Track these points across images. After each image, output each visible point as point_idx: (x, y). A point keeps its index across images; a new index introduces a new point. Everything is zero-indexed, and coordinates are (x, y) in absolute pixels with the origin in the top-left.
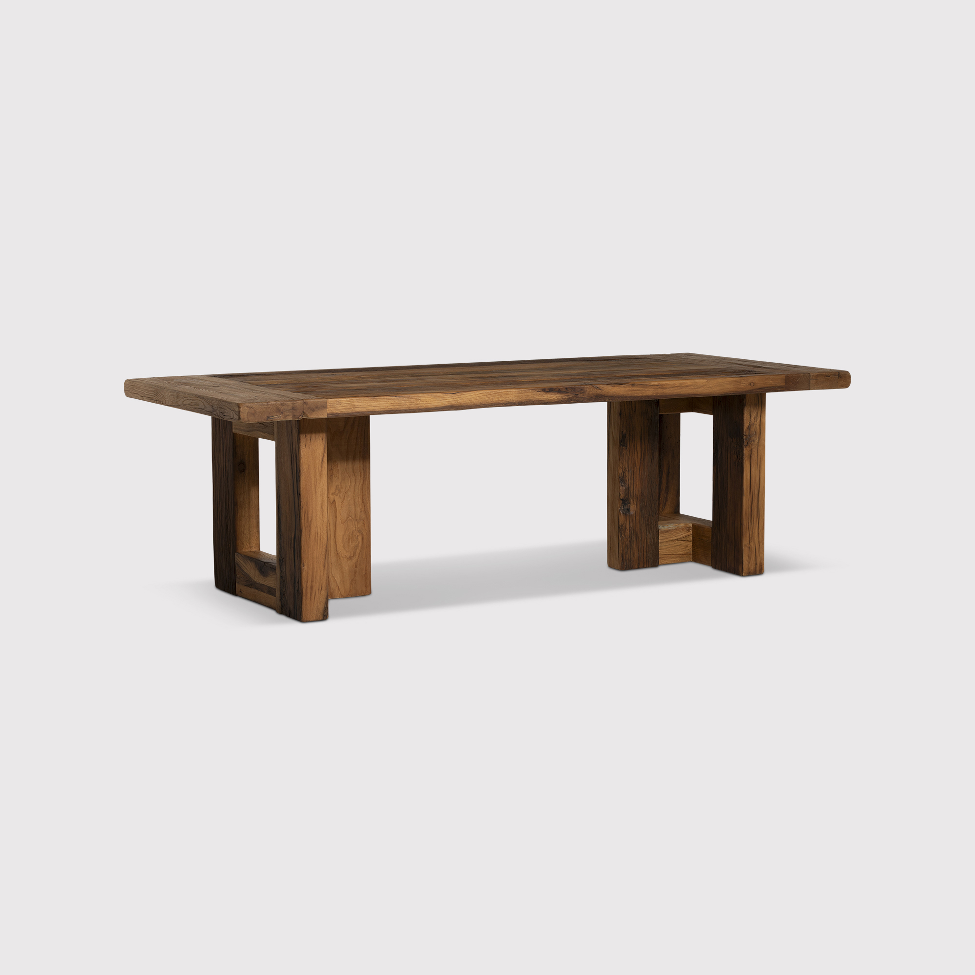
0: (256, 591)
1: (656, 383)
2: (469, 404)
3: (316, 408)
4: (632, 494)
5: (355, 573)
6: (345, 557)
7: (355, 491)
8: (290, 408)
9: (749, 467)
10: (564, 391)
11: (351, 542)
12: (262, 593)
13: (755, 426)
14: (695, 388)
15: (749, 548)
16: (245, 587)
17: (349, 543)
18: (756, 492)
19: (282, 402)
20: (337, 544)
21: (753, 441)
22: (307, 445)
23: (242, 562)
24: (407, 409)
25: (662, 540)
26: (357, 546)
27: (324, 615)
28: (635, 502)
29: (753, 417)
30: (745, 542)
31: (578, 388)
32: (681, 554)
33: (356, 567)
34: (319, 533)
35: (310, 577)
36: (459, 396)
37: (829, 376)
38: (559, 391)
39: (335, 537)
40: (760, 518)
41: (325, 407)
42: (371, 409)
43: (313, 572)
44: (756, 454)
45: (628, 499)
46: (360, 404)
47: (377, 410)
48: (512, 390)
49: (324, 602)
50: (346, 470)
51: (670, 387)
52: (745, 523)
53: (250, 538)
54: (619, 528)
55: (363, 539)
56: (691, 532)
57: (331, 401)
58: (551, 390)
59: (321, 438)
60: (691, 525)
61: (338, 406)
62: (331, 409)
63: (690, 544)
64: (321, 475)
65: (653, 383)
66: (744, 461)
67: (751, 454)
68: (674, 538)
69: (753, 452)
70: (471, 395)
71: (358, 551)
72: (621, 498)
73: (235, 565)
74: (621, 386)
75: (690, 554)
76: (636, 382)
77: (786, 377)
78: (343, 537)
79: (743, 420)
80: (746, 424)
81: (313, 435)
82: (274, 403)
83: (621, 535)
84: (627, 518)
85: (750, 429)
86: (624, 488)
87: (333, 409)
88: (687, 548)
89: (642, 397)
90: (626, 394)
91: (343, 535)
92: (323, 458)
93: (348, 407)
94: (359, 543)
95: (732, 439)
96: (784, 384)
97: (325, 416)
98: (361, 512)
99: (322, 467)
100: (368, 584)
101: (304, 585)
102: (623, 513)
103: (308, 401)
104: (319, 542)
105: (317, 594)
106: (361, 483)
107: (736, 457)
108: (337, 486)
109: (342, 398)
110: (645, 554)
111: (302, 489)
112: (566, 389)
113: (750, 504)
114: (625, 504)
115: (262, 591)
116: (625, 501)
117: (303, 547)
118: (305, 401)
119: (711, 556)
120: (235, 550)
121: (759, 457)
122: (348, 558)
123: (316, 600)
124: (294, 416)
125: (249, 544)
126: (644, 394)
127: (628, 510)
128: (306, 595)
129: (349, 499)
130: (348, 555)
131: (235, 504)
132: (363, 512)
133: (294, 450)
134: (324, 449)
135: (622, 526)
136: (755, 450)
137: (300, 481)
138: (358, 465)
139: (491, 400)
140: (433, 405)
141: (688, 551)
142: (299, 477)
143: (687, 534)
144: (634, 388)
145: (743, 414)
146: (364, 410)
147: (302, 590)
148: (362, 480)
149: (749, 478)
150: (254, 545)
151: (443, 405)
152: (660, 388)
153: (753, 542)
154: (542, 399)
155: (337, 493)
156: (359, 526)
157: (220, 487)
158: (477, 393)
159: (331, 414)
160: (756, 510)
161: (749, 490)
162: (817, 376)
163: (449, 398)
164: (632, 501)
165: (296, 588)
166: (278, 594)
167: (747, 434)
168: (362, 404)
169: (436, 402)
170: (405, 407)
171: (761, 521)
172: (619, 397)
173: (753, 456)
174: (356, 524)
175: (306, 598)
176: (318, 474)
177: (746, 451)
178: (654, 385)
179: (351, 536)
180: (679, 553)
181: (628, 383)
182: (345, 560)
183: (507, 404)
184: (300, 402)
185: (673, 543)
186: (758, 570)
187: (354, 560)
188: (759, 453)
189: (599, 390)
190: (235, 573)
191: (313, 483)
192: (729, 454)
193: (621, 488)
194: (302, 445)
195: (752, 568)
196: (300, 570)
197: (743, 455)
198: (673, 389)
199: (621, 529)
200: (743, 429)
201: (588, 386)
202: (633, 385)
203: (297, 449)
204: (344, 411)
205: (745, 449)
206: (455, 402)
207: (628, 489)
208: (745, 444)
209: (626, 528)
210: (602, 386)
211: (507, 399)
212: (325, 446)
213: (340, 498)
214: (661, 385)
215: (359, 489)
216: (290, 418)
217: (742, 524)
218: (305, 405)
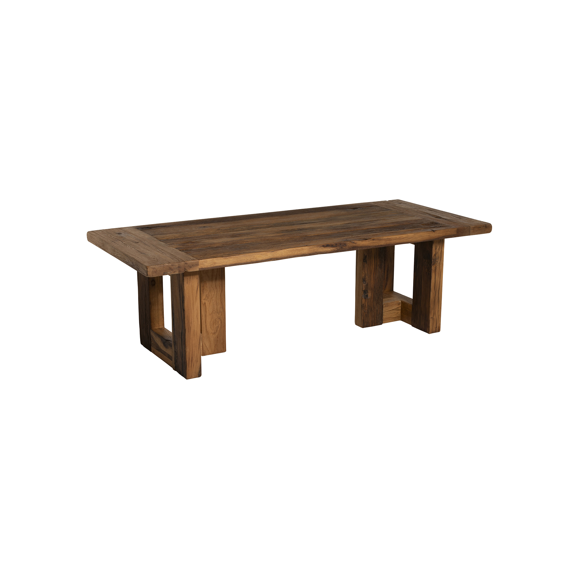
0: (162, 354)
1: (386, 238)
2: (281, 257)
3: (193, 266)
4: (369, 288)
5: (217, 341)
6: (212, 333)
7: (216, 297)
8: (177, 267)
9: (434, 276)
10: (335, 245)
11: (214, 325)
12: (165, 356)
13: (438, 253)
14: (407, 239)
15: (433, 319)
16: (156, 350)
17: (213, 325)
18: (438, 289)
19: (172, 264)
20: (207, 326)
21: (437, 262)
22: (188, 282)
23: (154, 336)
24: (246, 262)
25: (385, 310)
26: (218, 327)
27: (199, 375)
28: (371, 292)
29: (437, 249)
30: (431, 316)
31: (343, 243)
32: (395, 317)
33: (218, 338)
34: (196, 331)
35: (191, 355)
36: (275, 253)
37: (480, 227)
38: (332, 246)
39: (206, 323)
40: (440, 302)
41: (197, 265)
42: (224, 264)
43: (192, 352)
44: (438, 269)
45: (367, 290)
46: (218, 262)
47: (228, 264)
48: (305, 247)
49: (199, 368)
50: (211, 286)
51: (394, 240)
52: (431, 306)
53: (159, 321)
54: (362, 306)
55: (221, 322)
56: (400, 305)
57: (201, 261)
58: (327, 246)
59: (196, 278)
60: (400, 302)
61: (205, 263)
62: (201, 266)
63: (400, 312)
64: (196, 298)
65: (384, 238)
66: (432, 273)
67: (436, 269)
68: (391, 309)
69: (437, 268)
70: (282, 252)
71: (218, 329)
72: (363, 290)
73: (150, 336)
74: (367, 240)
75: (400, 317)
76: (375, 238)
77: (457, 229)
78: (210, 322)
79: (432, 251)
80: (434, 253)
81: (192, 277)
82: (168, 264)
83: (363, 309)
84: (366, 300)
85: (435, 256)
86: (365, 284)
87: (202, 265)
88: (398, 314)
89: (378, 246)
90: (369, 245)
91: (210, 321)
92: (197, 289)
93: (211, 264)
94: (219, 325)
95: (425, 260)
96: (456, 233)
97: (198, 270)
98: (220, 308)
99: (197, 294)
100: (225, 346)
101: (187, 360)
102: (364, 298)
103: (188, 262)
104: (195, 335)
105: (195, 364)
106: (220, 292)
107: (427, 270)
108: (206, 295)
109: (208, 259)
110: (376, 319)
111: (185, 307)
112: (336, 244)
113: (434, 296)
114: (365, 293)
115: (165, 355)
116: (365, 292)
117: (186, 339)
118: (186, 262)
119: (411, 320)
120: (151, 328)
121: (440, 270)
122: (213, 334)
123: (194, 367)
124: (179, 271)
125: (158, 324)
126: (380, 244)
127: (367, 296)
128: (189, 365)
129: (213, 302)
130: (213, 332)
131: (150, 303)
132: (221, 308)
133: (181, 284)
134: (198, 284)
135: (363, 305)
136: (438, 267)
137: (184, 303)
138: (218, 283)
139: (294, 254)
140: (260, 259)
141: (399, 315)
142: (184, 300)
143: (398, 306)
144: (374, 241)
145: (432, 248)
146: (221, 265)
147: (186, 362)
148: (221, 291)
149: (434, 282)
150: (161, 324)
151: (266, 259)
152: (388, 240)
153: (435, 316)
154: (322, 251)
155: (206, 299)
156: (219, 316)
157: (142, 291)
158: (286, 250)
159: (201, 269)
160: (437, 298)
161: (434, 288)
162: (474, 227)
163: (270, 255)
164: (369, 291)
165: (183, 360)
166: (173, 360)
167: (434, 258)
168: (220, 261)
169: (262, 257)
170: (244, 261)
171: (439, 304)
172: (365, 247)
173: (437, 270)
174: (217, 315)
175: (189, 367)
176: (194, 298)
177: (433, 268)
178: (385, 239)
179: (214, 321)
180: (393, 317)
181: (371, 239)
182: (212, 334)
183: (302, 255)
184: (183, 263)
185: (391, 312)
186: (438, 330)
187: (217, 334)
188: (440, 268)
189: (355, 244)
190: (151, 340)
191: (192, 303)
192: (423, 268)
193: (363, 285)
194: (185, 283)
195: (434, 329)
196: (185, 351)
197: (431, 270)
198: (395, 240)
199: (363, 306)
200: (432, 256)
201: (348, 242)
202: (373, 240)
203: (182, 285)
204: (209, 266)
205: (432, 266)
206: (273, 256)
207: (367, 285)
208: (433, 264)
209: (365, 306)
210: (356, 241)
211: (303, 252)
212: (198, 282)
213: (208, 301)
214: (389, 238)
215: (219, 296)
216: (177, 273)
217: (429, 307)
218: (186, 265)
